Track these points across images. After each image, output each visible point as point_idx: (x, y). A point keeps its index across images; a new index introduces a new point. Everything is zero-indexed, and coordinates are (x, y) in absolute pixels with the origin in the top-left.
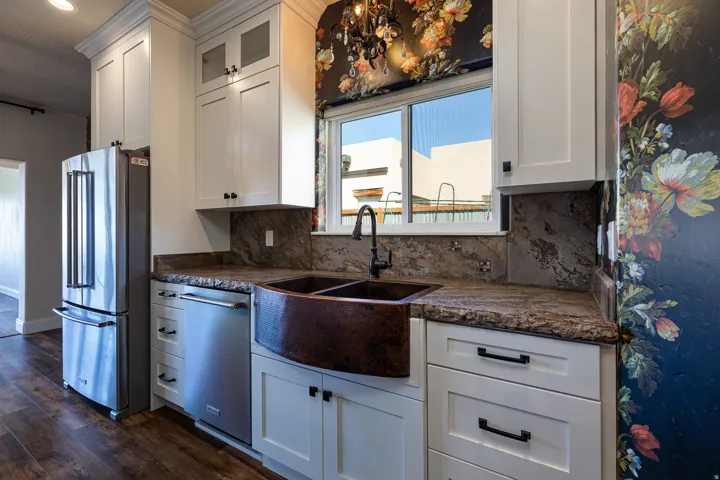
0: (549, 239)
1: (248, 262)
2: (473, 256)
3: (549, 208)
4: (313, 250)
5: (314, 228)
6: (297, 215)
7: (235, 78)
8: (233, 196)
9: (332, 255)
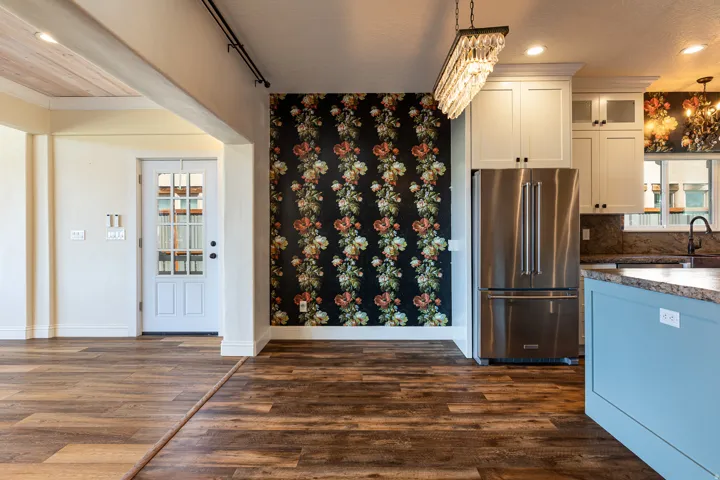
4: (624, 242)
5: (622, 227)
6: (612, 219)
7: (601, 128)
8: (604, 206)
9: (639, 244)
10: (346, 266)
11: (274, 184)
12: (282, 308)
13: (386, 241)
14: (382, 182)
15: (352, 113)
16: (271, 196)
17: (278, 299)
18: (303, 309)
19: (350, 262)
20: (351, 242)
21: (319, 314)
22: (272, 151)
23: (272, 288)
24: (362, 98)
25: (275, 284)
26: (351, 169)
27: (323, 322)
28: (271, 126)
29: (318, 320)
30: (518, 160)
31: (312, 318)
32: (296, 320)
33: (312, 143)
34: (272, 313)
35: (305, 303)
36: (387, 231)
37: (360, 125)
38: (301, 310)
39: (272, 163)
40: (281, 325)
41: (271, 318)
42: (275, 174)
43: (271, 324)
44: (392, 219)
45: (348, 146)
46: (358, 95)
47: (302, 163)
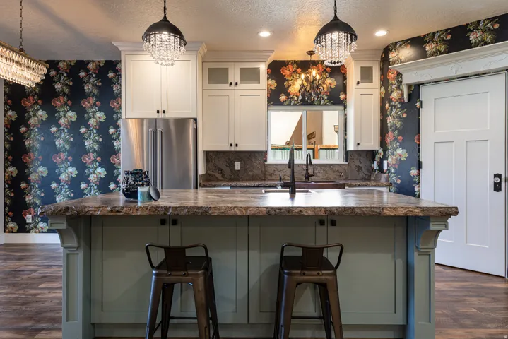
0: (360, 165)
1: (221, 178)
2: (338, 171)
3: (360, 156)
4: (266, 171)
5: (266, 161)
6: (257, 155)
7: (235, 88)
8: (237, 145)
9: (277, 173)
10: (61, 189)
11: (7, 128)
12: (13, 220)
13: (91, 170)
14: (88, 126)
15: (65, 75)
16: (5, 136)
17: (10, 213)
18: (29, 221)
19: (64, 186)
20: (65, 171)
21: (41, 225)
22: (5, 103)
23: (6, 205)
24: (73, 64)
25: (8, 202)
26: (65, 116)
27: (44, 231)
28: (5, 84)
29: (40, 229)
30: (158, 112)
31: (36, 227)
32: (23, 228)
33: (36, 97)
34: (6, 223)
35: (30, 216)
36: (92, 163)
37: (71, 84)
38: (27, 222)
39: (6, 111)
40: (13, 232)
41: (5, 227)
42: (8, 120)
43: (5, 232)
44: (95, 154)
45: (62, 99)
46: (70, 61)
47: (28, 112)
